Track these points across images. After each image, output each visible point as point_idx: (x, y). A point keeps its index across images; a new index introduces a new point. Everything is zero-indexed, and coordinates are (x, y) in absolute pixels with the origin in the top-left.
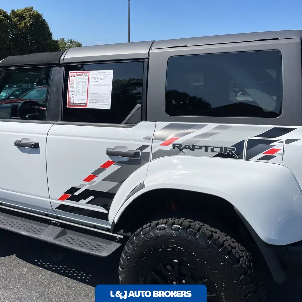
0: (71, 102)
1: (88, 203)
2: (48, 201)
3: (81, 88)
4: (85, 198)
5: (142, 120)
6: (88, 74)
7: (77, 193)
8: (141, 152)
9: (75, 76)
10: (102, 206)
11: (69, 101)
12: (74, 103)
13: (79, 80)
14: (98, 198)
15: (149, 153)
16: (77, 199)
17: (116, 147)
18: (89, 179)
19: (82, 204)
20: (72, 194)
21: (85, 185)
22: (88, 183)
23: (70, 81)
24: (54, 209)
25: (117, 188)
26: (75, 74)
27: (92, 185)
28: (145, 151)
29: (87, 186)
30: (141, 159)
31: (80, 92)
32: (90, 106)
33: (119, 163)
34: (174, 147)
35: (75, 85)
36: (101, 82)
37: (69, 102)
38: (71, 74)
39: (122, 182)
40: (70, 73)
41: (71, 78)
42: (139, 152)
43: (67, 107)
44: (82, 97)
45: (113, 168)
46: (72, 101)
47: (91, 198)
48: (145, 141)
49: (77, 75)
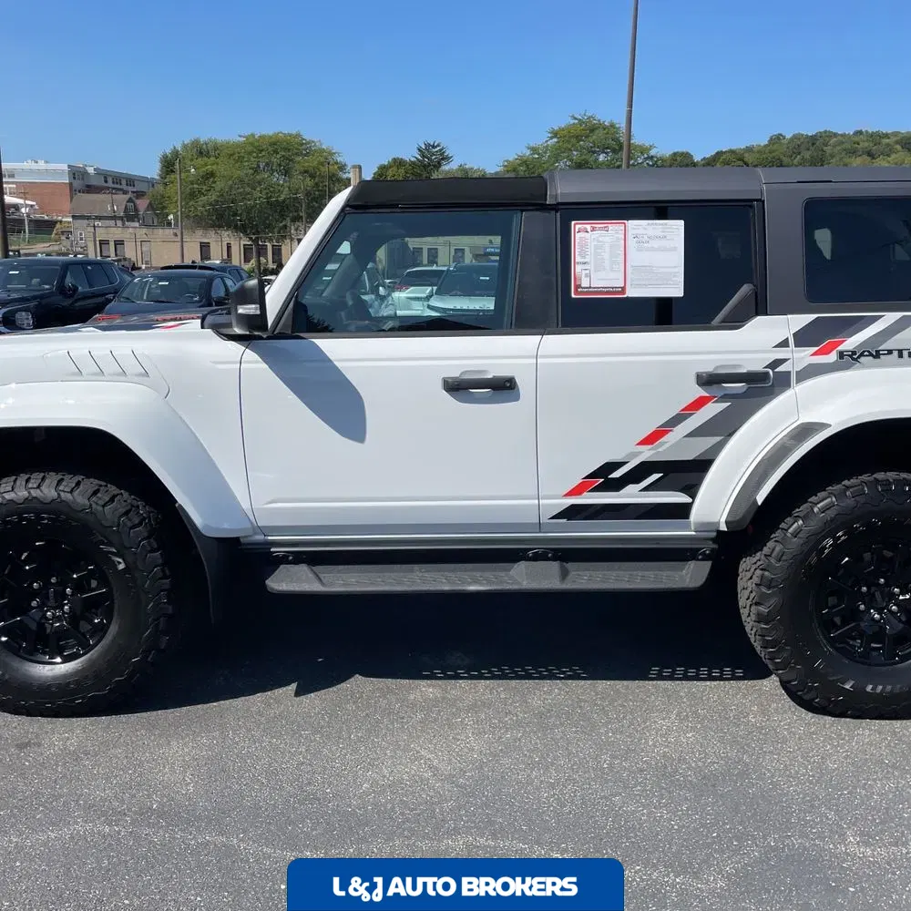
0: (583, 286)
1: (646, 489)
2: (533, 505)
3: (606, 256)
4: (638, 481)
5: (757, 314)
6: (623, 228)
7: (617, 474)
8: (773, 372)
9: (589, 230)
10: (681, 491)
11: (578, 283)
12: (590, 287)
13: (601, 239)
14: (671, 475)
15: (790, 372)
16: (618, 485)
17: (717, 368)
18: (651, 439)
19: (632, 495)
20: (605, 477)
21: (640, 453)
22: (649, 447)
23: (577, 241)
24: (544, 520)
25: (718, 448)
26: (588, 227)
27: (660, 450)
28: (780, 369)
29: (647, 454)
30: (773, 385)
31: (607, 264)
32: (632, 293)
33: (724, 398)
34: (841, 355)
35: (591, 250)
36: (655, 244)
37: (578, 287)
38: (578, 227)
39: (731, 435)
40: (575, 225)
41: (577, 235)
42: (768, 373)
43: (573, 296)
44: (612, 275)
45: (712, 409)
46: (585, 283)
47: (656, 476)
48: (775, 352)
49: (593, 229)
